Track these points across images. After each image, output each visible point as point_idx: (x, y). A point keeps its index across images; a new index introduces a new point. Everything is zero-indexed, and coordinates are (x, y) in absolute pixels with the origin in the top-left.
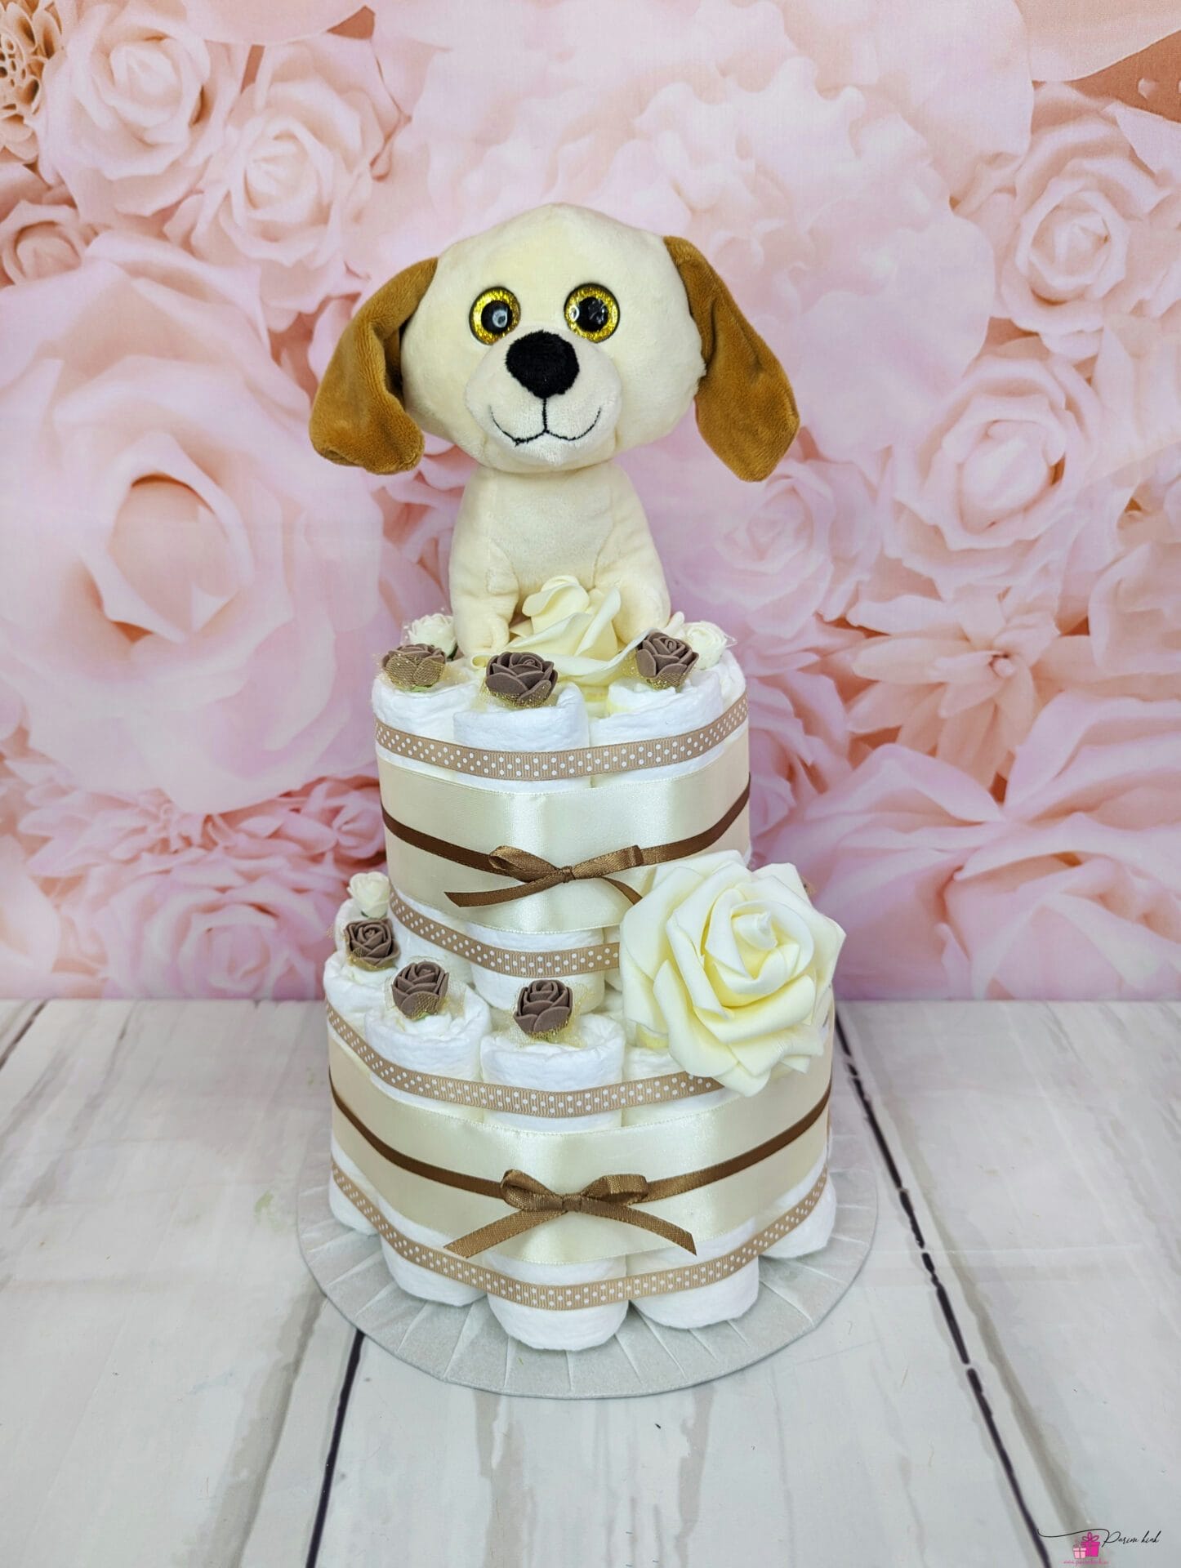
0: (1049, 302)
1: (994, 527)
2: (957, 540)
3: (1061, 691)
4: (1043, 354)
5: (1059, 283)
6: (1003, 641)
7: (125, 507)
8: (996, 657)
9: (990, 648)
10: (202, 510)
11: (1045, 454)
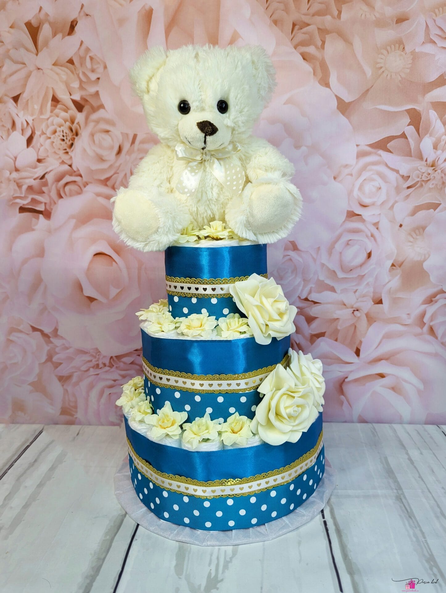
0: (365, 206)
1: (352, 271)
2: (341, 275)
3: (375, 321)
4: (363, 221)
5: (366, 201)
6: (356, 306)
7: (91, 262)
8: (354, 310)
9: (352, 308)
10: (114, 263)
11: (365, 249)
